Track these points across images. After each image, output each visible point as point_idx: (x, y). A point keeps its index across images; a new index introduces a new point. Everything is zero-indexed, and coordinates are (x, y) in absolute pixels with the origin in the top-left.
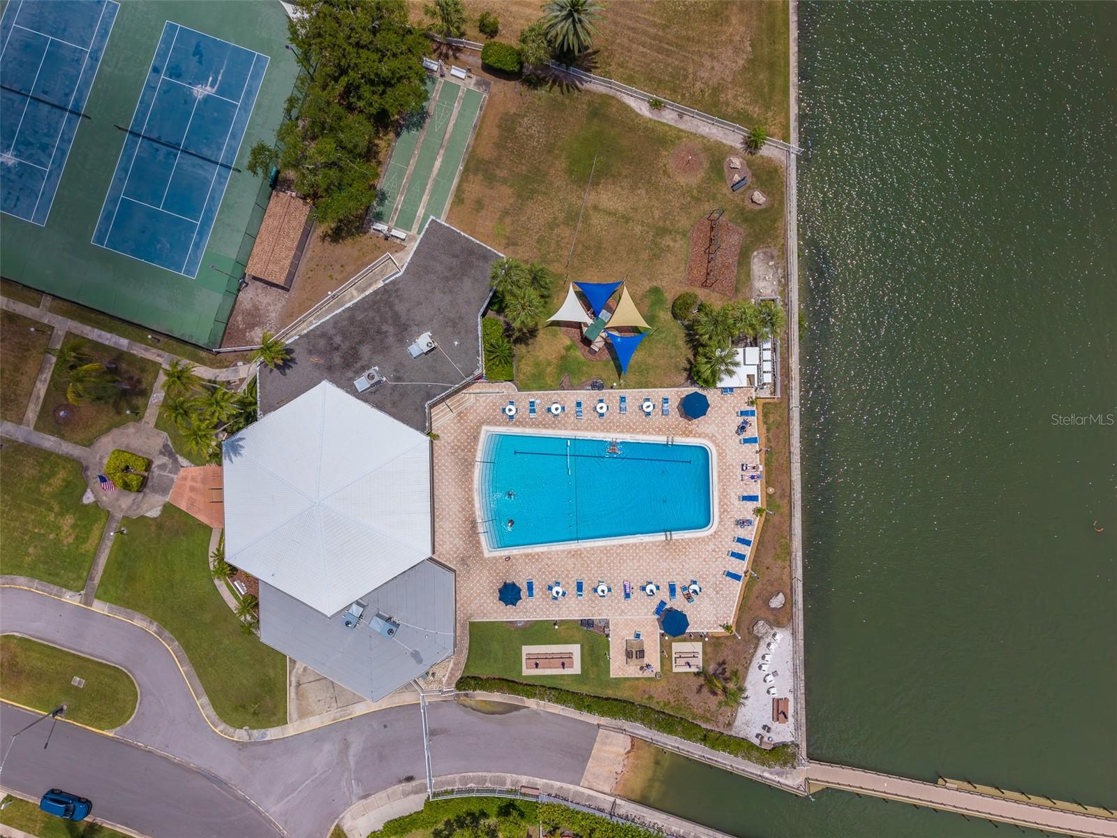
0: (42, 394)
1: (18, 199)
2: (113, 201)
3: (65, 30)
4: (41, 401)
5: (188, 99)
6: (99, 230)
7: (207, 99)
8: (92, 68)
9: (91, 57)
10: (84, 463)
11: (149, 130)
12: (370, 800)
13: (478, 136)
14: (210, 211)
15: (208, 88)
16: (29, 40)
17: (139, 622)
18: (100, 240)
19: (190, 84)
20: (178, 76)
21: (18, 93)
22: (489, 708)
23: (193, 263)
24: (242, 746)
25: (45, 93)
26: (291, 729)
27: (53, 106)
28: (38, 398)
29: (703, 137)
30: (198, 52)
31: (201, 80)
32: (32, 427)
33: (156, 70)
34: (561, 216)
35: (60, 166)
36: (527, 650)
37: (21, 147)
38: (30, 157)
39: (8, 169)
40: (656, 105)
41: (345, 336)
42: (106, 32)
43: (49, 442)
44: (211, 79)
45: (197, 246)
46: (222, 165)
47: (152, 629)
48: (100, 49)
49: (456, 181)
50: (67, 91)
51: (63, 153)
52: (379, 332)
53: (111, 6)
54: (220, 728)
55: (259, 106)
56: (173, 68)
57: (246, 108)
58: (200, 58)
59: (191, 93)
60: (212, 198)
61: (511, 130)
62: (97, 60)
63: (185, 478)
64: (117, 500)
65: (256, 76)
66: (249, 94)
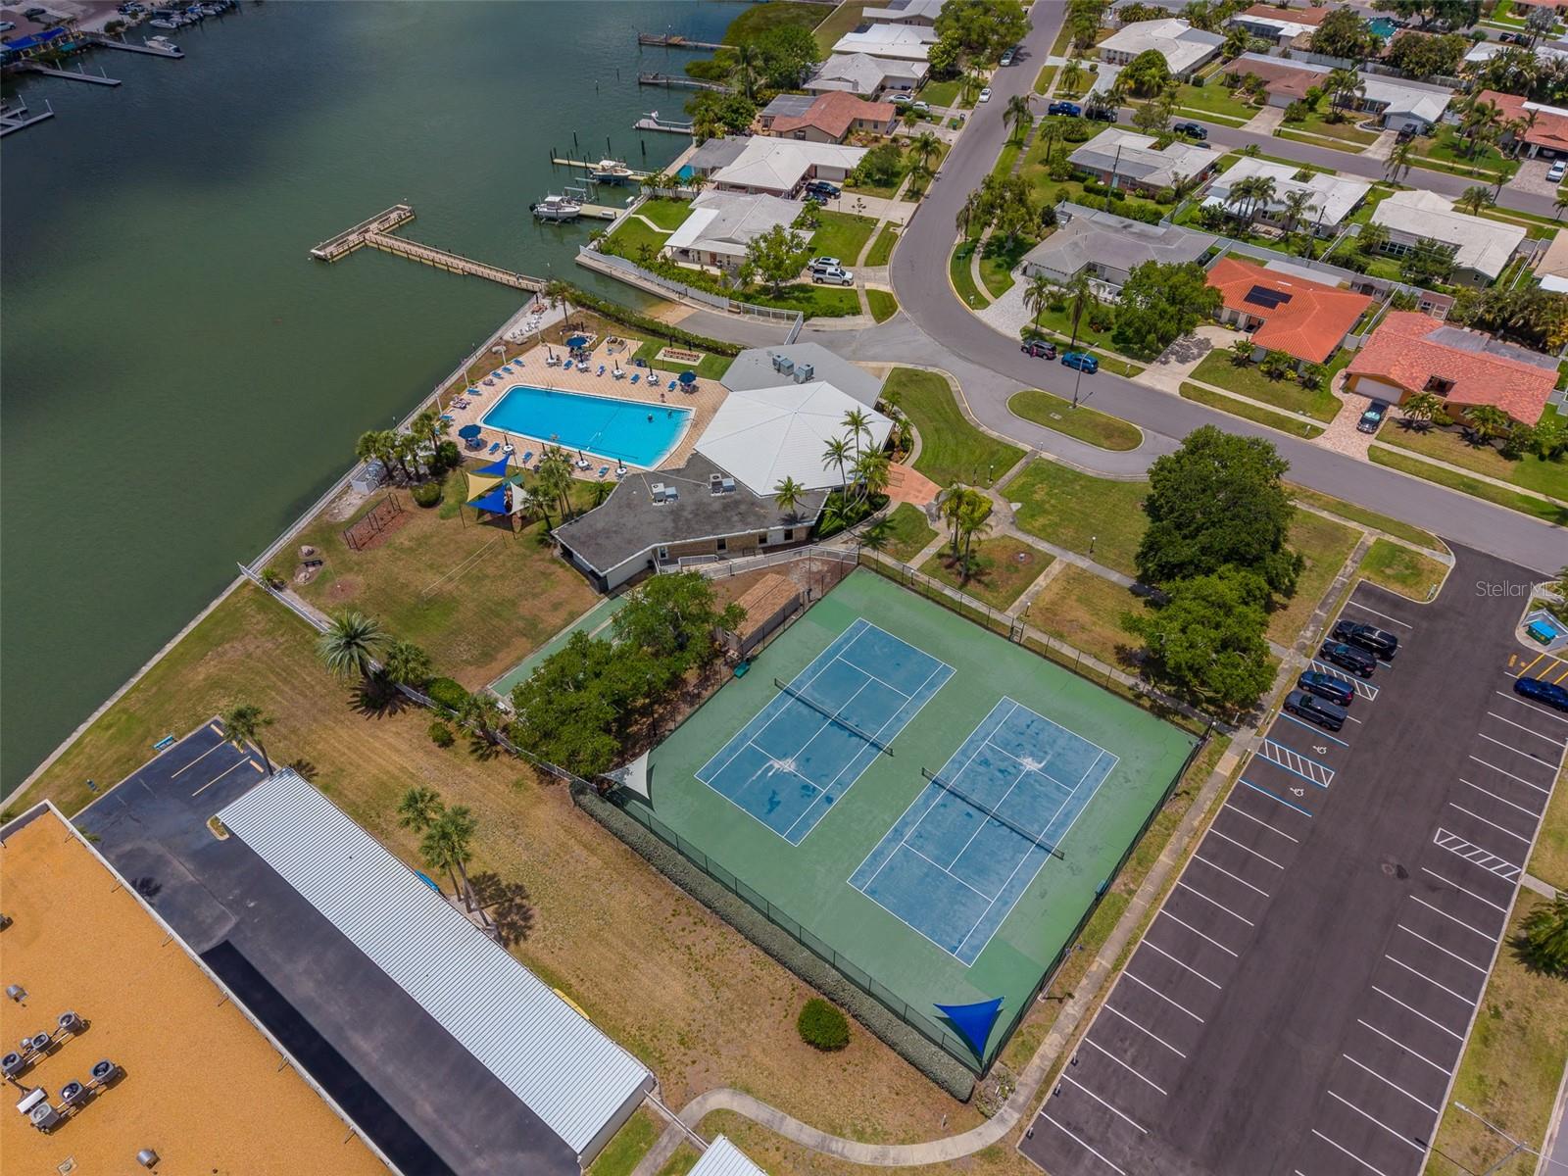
0: (1042, 578)
1: (1028, 726)
2: (920, 697)
3: (927, 875)
4: (1044, 574)
5: (805, 761)
6: (944, 678)
7: (783, 756)
8: (905, 824)
9: (902, 835)
10: (1014, 526)
11: (858, 747)
12: (851, 331)
13: (520, 659)
14: (821, 664)
15: (777, 766)
16: (976, 878)
17: (995, 434)
19: (795, 776)
20: (806, 787)
21: (1003, 824)
23: (857, 630)
24: (934, 365)
25: (968, 814)
26: (893, 365)
27: (963, 799)
28: (1046, 576)
29: (313, 605)
30: (773, 804)
31: (781, 776)
32: (1058, 559)
33: (829, 800)
34: (487, 582)
35: (972, 741)
37: (1012, 770)
39: (1032, 755)
41: (729, 520)
42: (874, 856)
43: (1043, 546)
44: (770, 774)
45: (847, 640)
46: (793, 696)
47: (984, 428)
48: (888, 841)
50: (942, 810)
51: (964, 752)
52: (697, 515)
53: (859, 883)
54: (947, 375)
56: (809, 796)
57: (745, 737)
58: (773, 797)
59: (798, 766)
60: (814, 673)
61: (485, 654)
62: (896, 830)
63: (923, 498)
65: (718, 763)
66: (733, 749)
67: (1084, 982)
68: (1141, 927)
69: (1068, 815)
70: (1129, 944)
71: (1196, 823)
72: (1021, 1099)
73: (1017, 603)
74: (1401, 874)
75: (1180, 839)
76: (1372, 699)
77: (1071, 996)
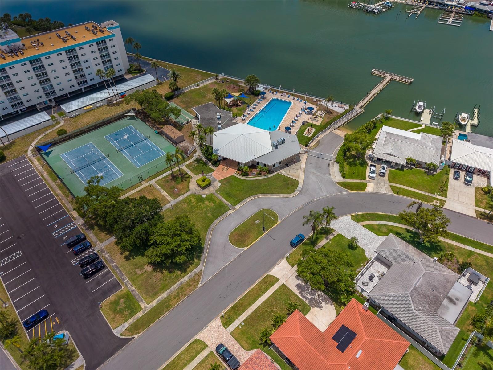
0: (166, 193)
2: (132, 160)
4: (168, 195)
6: (136, 165)
10: (193, 193)
11: (124, 148)
12: (331, 174)
14: (153, 145)
17: (248, 200)
18: (139, 166)
20: (118, 139)
22: (316, 145)
23: (162, 152)
24: (300, 193)
26: (301, 181)
28: (166, 195)
30: (116, 135)
32: (173, 200)
33: (112, 142)
35: (113, 166)
36: (304, 134)
38: (105, 171)
40: (198, 85)
43: (180, 198)
45: (159, 151)
46: (145, 140)
47: (252, 198)
49: (186, 111)
51: (111, 164)
52: (210, 122)
54: (292, 195)
55: (139, 130)
56: (115, 140)
57: (137, 132)
58: (118, 135)
60: (150, 144)
63: (215, 175)
64: (210, 190)
65: (132, 128)
66: (135, 130)
67: (44, 171)
68: (47, 183)
69: (82, 178)
70: (45, 179)
71: (63, 201)
72: (31, 157)
73: (157, 185)
74: (19, 238)
75: (62, 196)
76: (72, 261)
77: (43, 168)
